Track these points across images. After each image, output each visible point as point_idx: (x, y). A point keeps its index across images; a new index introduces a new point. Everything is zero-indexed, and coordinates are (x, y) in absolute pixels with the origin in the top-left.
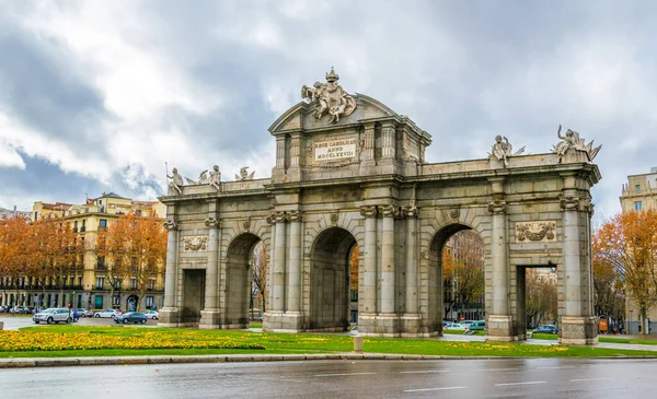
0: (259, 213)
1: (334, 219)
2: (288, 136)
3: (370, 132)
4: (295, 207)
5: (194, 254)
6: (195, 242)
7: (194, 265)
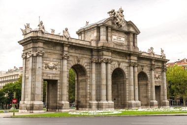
0: (85, 56)
1: (119, 65)
2: (107, 27)
3: (132, 36)
4: (110, 58)
5: (50, 71)
6: (51, 65)
7: (51, 77)
